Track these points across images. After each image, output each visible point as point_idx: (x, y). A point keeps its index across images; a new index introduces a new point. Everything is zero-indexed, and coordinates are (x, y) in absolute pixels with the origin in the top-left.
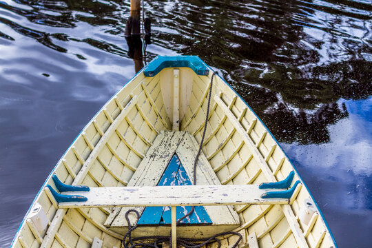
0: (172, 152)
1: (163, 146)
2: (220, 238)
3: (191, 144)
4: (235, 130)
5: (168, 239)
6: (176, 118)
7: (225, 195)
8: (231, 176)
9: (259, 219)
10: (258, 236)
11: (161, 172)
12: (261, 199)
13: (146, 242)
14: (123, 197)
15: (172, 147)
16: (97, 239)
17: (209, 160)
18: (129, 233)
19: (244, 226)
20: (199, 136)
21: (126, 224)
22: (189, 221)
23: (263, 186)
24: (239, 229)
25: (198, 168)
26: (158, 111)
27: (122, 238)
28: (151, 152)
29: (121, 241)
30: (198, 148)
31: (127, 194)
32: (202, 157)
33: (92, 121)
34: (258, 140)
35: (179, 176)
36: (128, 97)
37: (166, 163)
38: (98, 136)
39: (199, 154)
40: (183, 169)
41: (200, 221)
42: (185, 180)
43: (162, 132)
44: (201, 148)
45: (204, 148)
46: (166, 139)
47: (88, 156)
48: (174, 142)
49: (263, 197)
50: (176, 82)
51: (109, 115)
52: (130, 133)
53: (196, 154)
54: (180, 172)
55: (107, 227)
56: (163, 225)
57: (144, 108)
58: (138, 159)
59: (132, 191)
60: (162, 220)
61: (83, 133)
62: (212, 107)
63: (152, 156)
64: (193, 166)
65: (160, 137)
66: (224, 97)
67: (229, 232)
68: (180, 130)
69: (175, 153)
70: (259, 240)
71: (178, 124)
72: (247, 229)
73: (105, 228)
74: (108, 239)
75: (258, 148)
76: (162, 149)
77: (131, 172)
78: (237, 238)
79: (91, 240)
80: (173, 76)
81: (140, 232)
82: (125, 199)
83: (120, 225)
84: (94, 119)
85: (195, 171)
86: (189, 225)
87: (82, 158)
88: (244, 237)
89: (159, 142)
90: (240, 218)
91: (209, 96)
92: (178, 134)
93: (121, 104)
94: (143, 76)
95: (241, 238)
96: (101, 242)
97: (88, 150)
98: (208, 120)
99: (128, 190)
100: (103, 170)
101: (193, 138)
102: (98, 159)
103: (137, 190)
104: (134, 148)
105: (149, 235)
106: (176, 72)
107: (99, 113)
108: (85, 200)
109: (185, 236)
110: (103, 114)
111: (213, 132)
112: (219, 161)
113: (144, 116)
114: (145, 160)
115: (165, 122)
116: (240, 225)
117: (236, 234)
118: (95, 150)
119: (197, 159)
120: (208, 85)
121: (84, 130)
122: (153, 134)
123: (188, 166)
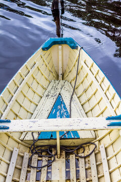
0: (58, 93)
1: (53, 89)
2: (84, 146)
3: (68, 88)
4: (92, 82)
5: (55, 147)
6: (60, 72)
7: (86, 124)
8: (90, 108)
9: (106, 135)
10: (106, 146)
11: (52, 106)
12: (107, 127)
13: (43, 148)
14: (29, 126)
15: (58, 90)
16: (16, 149)
17: (78, 98)
18: (34, 144)
19: (98, 139)
20: (73, 83)
21: (32, 139)
22: (67, 136)
23: (108, 119)
24: (95, 141)
25: (72, 102)
26: (50, 69)
27: (30, 146)
28: (46, 93)
29: (30, 148)
30: (72, 91)
31: (32, 124)
32: (75, 96)
33: (13, 79)
34: (105, 89)
35: (62, 108)
36: (33, 63)
37: (55, 100)
38: (16, 87)
39: (73, 94)
40: (64, 104)
41: (73, 137)
42: (65, 110)
43: (53, 81)
44: (74, 90)
45: (76, 90)
46: (55, 85)
47: (11, 100)
48: (59, 87)
49: (108, 126)
50: (60, 52)
51: (22, 74)
52: (35, 83)
53: (71, 94)
54: (62, 105)
55: (22, 141)
56: (52, 139)
57: (42, 68)
58: (39, 98)
59: (34, 122)
60: (52, 136)
61: (7, 87)
62: (80, 67)
63: (47, 96)
64: (69, 102)
65: (52, 84)
66: (86, 62)
67: (89, 143)
68: (63, 79)
69: (60, 94)
70: (106, 149)
71: (61, 76)
72: (99, 141)
73: (20, 141)
74: (22, 147)
75: (105, 94)
76: (52, 92)
77: (35, 106)
78: (94, 146)
79: (12, 149)
80: (58, 49)
81: (40, 143)
82: (30, 127)
83: (29, 139)
84: (14, 78)
85: (70, 105)
86: (67, 139)
87: (7, 101)
88: (98, 146)
89: (51, 88)
90: (95, 134)
91: (78, 61)
92: (62, 82)
93: (29, 68)
94: (42, 50)
95: (96, 147)
96: (18, 150)
97: (10, 96)
98: (77, 74)
99: (32, 122)
100: (19, 106)
101: (70, 84)
102: (16, 101)
103: (37, 121)
104: (37, 92)
105: (45, 144)
106: (60, 47)
107: (16, 74)
108: (8, 128)
109: (65, 145)
110: (19, 74)
111: (81, 81)
112: (84, 99)
113: (43, 72)
114: (43, 98)
115: (54, 75)
116: (96, 138)
117: (93, 144)
118: (15, 95)
119: (72, 97)
120: (78, 55)
121: (8, 84)
122: (48, 82)
123: (67, 102)
